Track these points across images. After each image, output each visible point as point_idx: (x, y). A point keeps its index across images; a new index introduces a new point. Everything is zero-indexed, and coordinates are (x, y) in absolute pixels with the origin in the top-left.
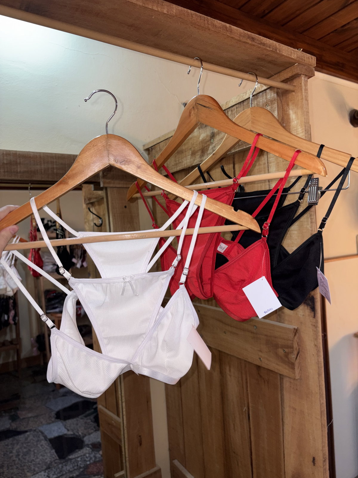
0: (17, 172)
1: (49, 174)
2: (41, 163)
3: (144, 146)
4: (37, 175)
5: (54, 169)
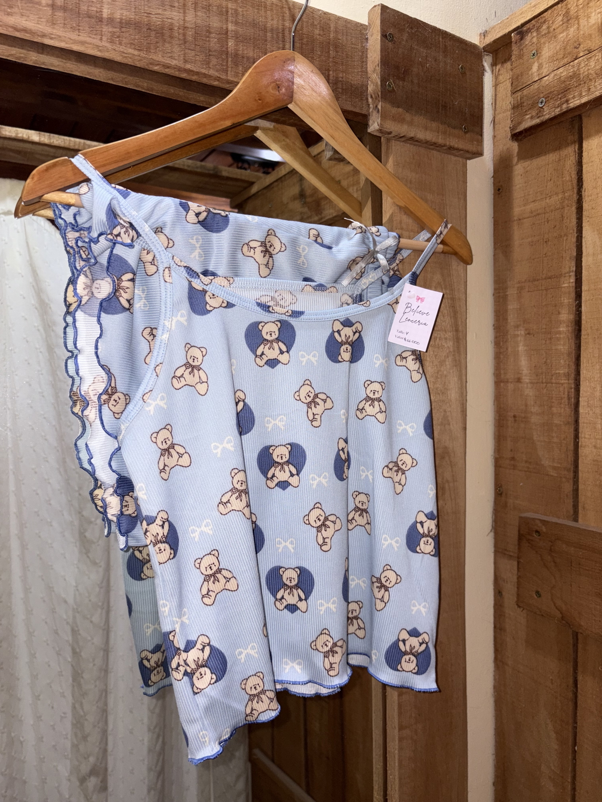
0: (100, 20)
1: (210, 51)
2: (184, 5)
3: (484, 36)
4: (167, 45)
5: (227, 38)
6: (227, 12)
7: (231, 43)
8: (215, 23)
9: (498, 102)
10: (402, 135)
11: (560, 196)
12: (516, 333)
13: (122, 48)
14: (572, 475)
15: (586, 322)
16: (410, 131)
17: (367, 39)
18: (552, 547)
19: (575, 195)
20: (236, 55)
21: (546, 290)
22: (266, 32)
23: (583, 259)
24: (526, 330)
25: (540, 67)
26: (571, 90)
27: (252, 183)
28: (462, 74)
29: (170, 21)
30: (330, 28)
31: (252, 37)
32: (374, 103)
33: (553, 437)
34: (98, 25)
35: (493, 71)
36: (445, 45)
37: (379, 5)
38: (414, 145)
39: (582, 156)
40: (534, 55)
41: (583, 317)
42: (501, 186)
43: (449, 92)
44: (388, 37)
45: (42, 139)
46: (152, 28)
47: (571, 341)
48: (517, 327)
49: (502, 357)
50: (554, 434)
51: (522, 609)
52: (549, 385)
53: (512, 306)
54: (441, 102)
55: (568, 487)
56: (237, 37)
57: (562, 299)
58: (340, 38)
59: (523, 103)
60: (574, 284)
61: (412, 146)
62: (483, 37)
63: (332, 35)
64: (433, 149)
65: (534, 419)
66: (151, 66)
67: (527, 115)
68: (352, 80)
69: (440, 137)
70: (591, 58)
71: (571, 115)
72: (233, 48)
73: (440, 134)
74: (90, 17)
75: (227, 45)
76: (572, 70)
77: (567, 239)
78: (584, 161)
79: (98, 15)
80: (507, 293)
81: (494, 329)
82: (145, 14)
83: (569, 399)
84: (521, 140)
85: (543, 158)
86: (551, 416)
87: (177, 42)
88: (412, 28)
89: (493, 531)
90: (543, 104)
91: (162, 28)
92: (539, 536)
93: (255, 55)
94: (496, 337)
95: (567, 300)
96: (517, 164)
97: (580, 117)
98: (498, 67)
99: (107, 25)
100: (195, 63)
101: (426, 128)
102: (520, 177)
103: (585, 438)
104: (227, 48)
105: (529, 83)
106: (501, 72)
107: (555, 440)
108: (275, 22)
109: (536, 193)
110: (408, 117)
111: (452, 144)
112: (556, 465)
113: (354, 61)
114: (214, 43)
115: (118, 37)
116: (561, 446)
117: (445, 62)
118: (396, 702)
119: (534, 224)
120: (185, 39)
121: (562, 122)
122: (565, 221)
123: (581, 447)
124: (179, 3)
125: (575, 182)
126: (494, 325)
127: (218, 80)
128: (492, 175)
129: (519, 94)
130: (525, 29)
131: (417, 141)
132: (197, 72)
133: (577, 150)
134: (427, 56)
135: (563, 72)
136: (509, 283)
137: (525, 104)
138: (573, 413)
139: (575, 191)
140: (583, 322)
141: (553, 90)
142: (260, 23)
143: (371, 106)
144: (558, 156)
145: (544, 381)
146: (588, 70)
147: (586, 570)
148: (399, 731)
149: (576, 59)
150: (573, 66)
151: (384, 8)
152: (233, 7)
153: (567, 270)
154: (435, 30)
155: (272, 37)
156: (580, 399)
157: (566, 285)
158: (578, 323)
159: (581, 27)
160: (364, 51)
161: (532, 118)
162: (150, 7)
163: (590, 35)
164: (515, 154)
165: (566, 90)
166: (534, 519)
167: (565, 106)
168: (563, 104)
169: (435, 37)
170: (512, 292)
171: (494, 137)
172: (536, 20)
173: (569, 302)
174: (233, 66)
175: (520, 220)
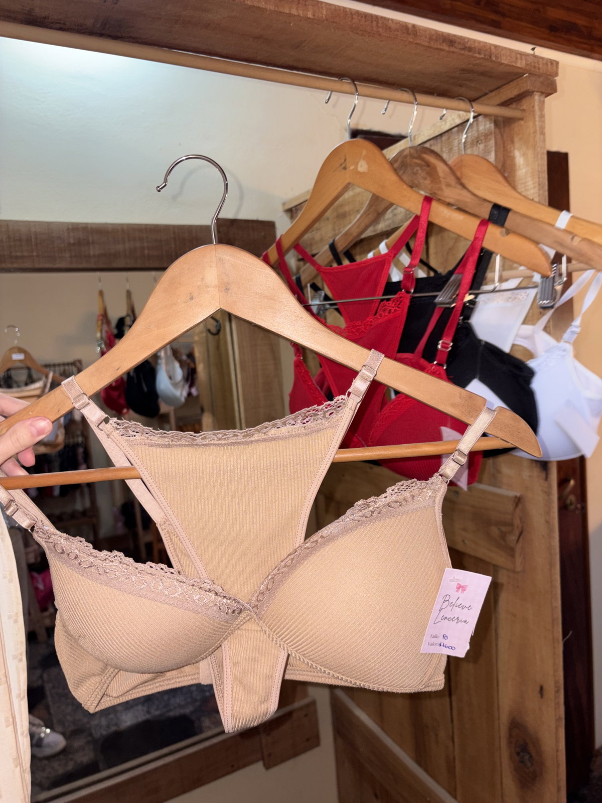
0: (90, 257)
1: (137, 257)
3: (284, 205)
20: (149, 256)
30: (193, 232)
58: (198, 235)
63: (194, 236)
72: (147, 253)
99: (93, 258)
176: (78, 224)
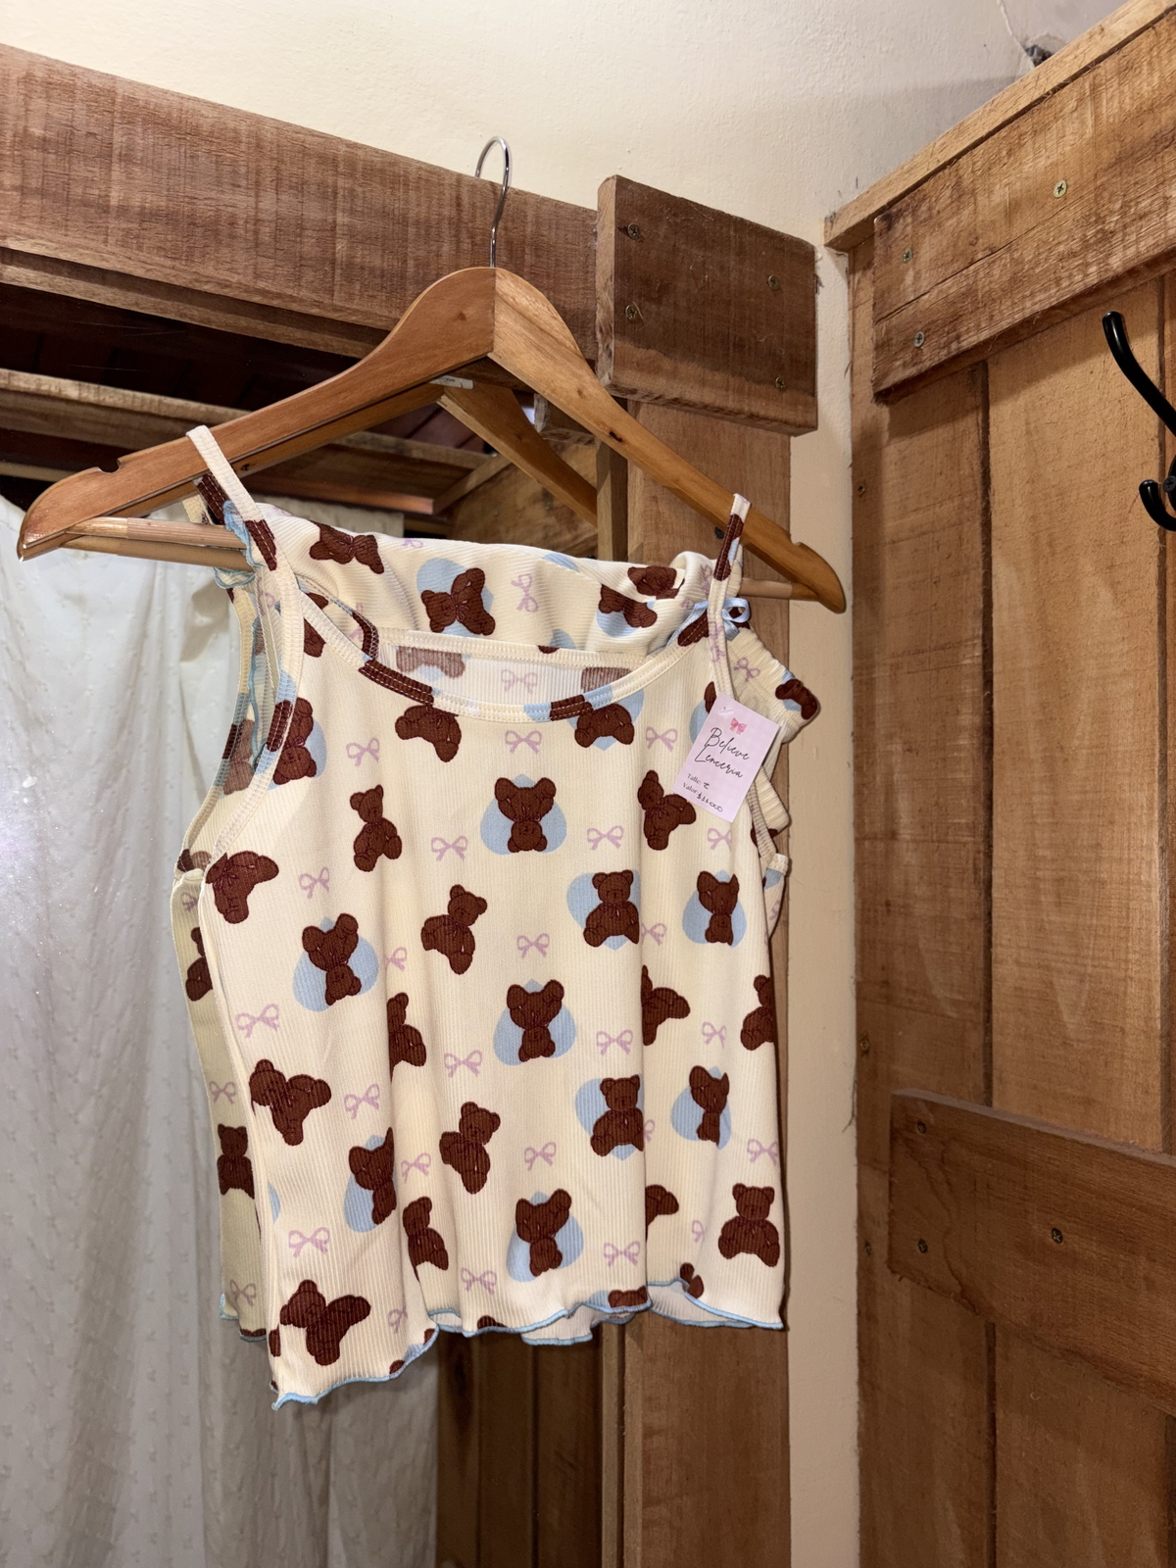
0: (106, 209)
1: (302, 258)
2: (258, 183)
3: (832, 222)
4: (225, 250)
5: (334, 237)
6: (335, 193)
7: (341, 246)
8: (314, 212)
9: (857, 337)
10: (656, 395)
11: (956, 503)
12: (889, 748)
13: (142, 256)
14: (981, 1015)
15: (1001, 728)
16: (672, 388)
17: (595, 234)
18: (945, 1155)
19: (979, 501)
20: (350, 265)
21: (938, 669)
22: (407, 226)
23: (994, 615)
24: (905, 743)
25: (917, 277)
26: (964, 318)
27: (468, 472)
28: (773, 290)
29: (230, 209)
30: (526, 216)
31: (380, 234)
32: (604, 342)
33: (950, 944)
34: (100, 218)
35: (849, 283)
36: (741, 243)
37: (613, 177)
38: (686, 411)
39: (988, 433)
40: (907, 257)
41: (996, 721)
42: (864, 482)
43: (747, 322)
44: (630, 232)
45: (85, 394)
46: (197, 222)
47: (977, 763)
48: (890, 736)
49: (866, 792)
50: (952, 939)
51: (898, 1276)
52: (943, 846)
53: (882, 699)
54: (732, 338)
55: (975, 1039)
56: (352, 234)
57: (963, 687)
58: (545, 233)
59: (892, 339)
60: (980, 660)
61: (681, 413)
62: (829, 224)
63: (529, 229)
64: (722, 418)
65: (920, 909)
66: (197, 284)
67: (896, 360)
68: (565, 302)
69: (731, 398)
70: (994, 261)
71: (968, 361)
72: (344, 254)
73: (730, 392)
74: (86, 204)
75: (334, 248)
76: (965, 283)
77: (968, 579)
78: (992, 441)
79: (101, 201)
80: (874, 676)
81: (854, 741)
82: (187, 200)
83: (976, 871)
84: (893, 403)
85: (929, 434)
86: (946, 904)
87: (242, 245)
88: (675, 215)
89: (854, 1122)
90: (922, 341)
91: (217, 222)
92: (924, 1132)
93: (385, 264)
94: (856, 757)
95: (971, 688)
96: (888, 444)
97: (985, 365)
98: (857, 276)
99: (117, 217)
100: (274, 280)
101: (703, 383)
102: (893, 467)
103: (1001, 945)
104: (334, 254)
105: (900, 305)
106: (862, 285)
107: (955, 949)
108: (424, 209)
109: (920, 495)
110: (667, 364)
111: (754, 410)
112: (957, 996)
113: (571, 271)
114: (309, 246)
115: (137, 237)
116: (964, 961)
117: (741, 271)
118: (640, 1448)
119: (916, 551)
120: (257, 239)
121: (956, 373)
122: (964, 547)
123: (996, 962)
124: (247, 180)
125: (978, 478)
126: (853, 734)
127: (318, 306)
128: (850, 462)
129: (884, 324)
130: (894, 210)
131: (687, 405)
132: (277, 294)
133: (980, 422)
134: (704, 263)
135: (952, 287)
136: (876, 656)
137: (894, 341)
138: (982, 897)
139: (979, 493)
140: (996, 730)
141: (935, 318)
142: (396, 212)
143: (600, 345)
144: (951, 432)
145: (935, 838)
146: (991, 282)
147: (1000, 1198)
148: (644, 1508)
149: (971, 264)
150: (967, 277)
151: (622, 183)
152: (347, 186)
153: (970, 633)
154: (720, 217)
155: (418, 234)
156: (993, 873)
157: (968, 661)
158: (988, 731)
159: (980, 208)
160: (590, 255)
161: (905, 365)
162: (194, 187)
163: (993, 222)
164: (886, 427)
165: (956, 318)
166: (915, 1100)
167: (954, 346)
168: (951, 343)
169: (722, 228)
170: (881, 674)
171: (853, 396)
172: (911, 194)
173: (974, 692)
174: (344, 283)
175: (894, 542)
176: (74, 72)
